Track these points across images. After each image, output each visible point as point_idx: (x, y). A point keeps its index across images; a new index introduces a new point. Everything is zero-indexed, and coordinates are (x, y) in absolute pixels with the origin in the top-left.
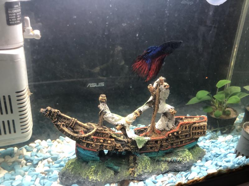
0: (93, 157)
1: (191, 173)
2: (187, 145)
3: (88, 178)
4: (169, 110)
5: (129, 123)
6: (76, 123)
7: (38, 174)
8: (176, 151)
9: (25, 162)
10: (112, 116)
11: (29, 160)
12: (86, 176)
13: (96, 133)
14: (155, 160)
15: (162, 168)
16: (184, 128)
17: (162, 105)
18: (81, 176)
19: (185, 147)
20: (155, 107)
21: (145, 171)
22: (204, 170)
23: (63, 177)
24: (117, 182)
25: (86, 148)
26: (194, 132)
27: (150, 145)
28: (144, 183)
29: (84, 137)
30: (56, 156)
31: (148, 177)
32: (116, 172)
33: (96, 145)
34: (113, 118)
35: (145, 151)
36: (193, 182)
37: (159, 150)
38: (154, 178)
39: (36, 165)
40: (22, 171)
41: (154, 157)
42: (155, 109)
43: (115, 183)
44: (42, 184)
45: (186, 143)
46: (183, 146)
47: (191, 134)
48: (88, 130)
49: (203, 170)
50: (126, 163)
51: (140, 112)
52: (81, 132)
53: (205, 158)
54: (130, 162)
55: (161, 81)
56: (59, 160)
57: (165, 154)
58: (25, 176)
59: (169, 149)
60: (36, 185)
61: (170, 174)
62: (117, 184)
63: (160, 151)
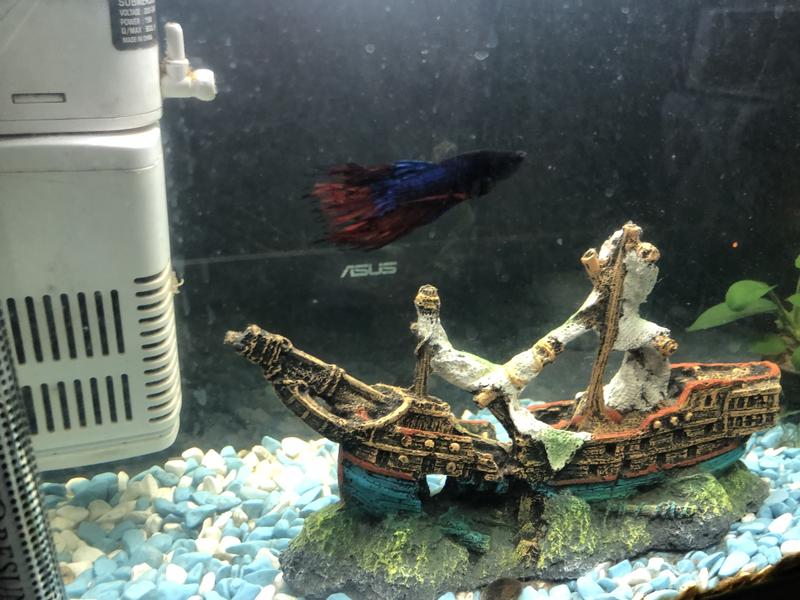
0: (400, 500)
1: (726, 556)
2: (711, 461)
3: (383, 572)
4: (654, 338)
5: (519, 384)
6: (343, 383)
7: (208, 560)
8: (674, 481)
9: (158, 520)
10: (460, 359)
11: (171, 515)
12: (376, 566)
13: (409, 418)
14: (604, 510)
15: (630, 537)
16: (703, 401)
17: (628, 322)
18: (359, 565)
19: (702, 466)
20: (606, 328)
21: (575, 548)
22: (769, 546)
23: (298, 569)
24: (479, 588)
25: (377, 468)
26: (734, 414)
27: (589, 460)
28: (572, 591)
29: (369, 431)
30: (260, 502)
31: (582, 568)
32: (475, 553)
33: (409, 456)
34: (464, 366)
35: (573, 481)
36: (736, 585)
37: (620, 477)
38: (603, 574)
39: (197, 532)
40: (152, 550)
41: (600, 501)
42: (607, 335)
43: (472, 590)
44: (226, 591)
45: (708, 453)
46: (698, 463)
47: (726, 422)
48: (380, 408)
49: (765, 544)
50: (506, 521)
51: (557, 345)
52: (360, 412)
53: (771, 507)
54: (519, 518)
55: (629, 237)
56: (269, 514)
57: (636, 491)
58: (163, 566)
59: (651, 473)
60: (206, 596)
61: (657, 561)
62: (478, 593)
63: (620, 482)
